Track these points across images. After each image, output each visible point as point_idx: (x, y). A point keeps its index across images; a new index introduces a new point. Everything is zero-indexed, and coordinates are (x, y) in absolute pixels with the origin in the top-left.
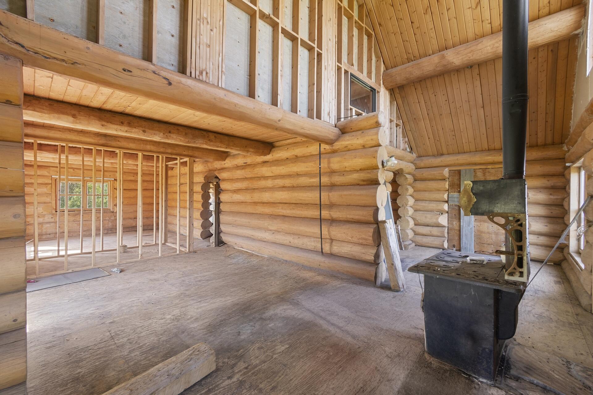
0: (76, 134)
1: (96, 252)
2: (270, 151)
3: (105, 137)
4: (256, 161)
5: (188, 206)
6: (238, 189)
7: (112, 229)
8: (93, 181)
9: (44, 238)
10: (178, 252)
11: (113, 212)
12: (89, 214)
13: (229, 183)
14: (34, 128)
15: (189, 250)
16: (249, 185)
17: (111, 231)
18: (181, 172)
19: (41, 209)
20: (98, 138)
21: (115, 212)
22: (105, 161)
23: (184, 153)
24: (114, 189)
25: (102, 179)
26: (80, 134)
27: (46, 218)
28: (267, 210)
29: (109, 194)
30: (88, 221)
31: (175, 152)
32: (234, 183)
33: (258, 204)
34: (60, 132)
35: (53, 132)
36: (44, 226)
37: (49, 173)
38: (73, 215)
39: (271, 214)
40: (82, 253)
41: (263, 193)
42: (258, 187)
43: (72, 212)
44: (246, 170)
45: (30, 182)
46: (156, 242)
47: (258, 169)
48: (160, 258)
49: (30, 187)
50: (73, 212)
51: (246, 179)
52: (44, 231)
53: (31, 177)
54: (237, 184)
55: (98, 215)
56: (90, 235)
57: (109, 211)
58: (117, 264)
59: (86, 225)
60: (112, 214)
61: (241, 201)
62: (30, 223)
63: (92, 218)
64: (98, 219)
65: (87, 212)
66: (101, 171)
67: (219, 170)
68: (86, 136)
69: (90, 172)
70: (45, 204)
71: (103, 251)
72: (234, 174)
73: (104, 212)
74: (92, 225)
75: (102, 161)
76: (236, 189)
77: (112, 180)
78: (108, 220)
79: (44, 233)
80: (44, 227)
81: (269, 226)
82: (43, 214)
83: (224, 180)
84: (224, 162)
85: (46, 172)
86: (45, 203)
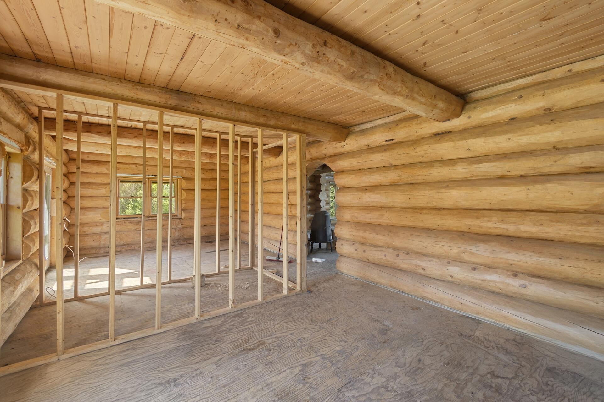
0: (130, 85)
1: (163, 284)
2: (463, 109)
3: (178, 94)
4: (418, 134)
5: (298, 214)
6: (372, 185)
7: (180, 240)
8: (158, 181)
9: (102, 252)
10: (285, 292)
11: (180, 218)
12: (153, 220)
13: (353, 176)
14: (58, 72)
15: (301, 287)
16: (402, 177)
17: (178, 242)
18: (264, 165)
19: (100, 215)
20: (167, 96)
21: (182, 218)
22: (174, 149)
23: (293, 126)
24: (182, 189)
25: (170, 177)
26: (138, 87)
27: (104, 227)
28: (451, 222)
29: (175, 196)
30: (151, 230)
31: (280, 123)
32: (366, 174)
33: (425, 211)
34: (105, 82)
35: (91, 80)
36: (102, 236)
37: (108, 170)
38: (136, 223)
39: (463, 230)
40: (143, 287)
41: (443, 190)
42: (422, 181)
43: (134, 219)
44: (395, 152)
45: (88, 182)
46: (240, 266)
47: (425, 147)
48: (260, 305)
49: (87, 188)
50: (136, 219)
51: (392, 167)
52: (102, 243)
53: (88, 175)
54: (372, 176)
55: (165, 223)
56: (154, 249)
57: (176, 217)
58: (195, 321)
59: (150, 235)
60: (179, 221)
61: (379, 205)
62: (87, 233)
63: (156, 227)
64: (164, 227)
65: (151, 218)
66: (168, 167)
67: (330, 157)
68: (147, 91)
69: (154, 168)
70: (105, 210)
71: (171, 282)
72: (364, 160)
73: (172, 219)
74: (156, 235)
75: (170, 148)
76: (367, 185)
77: (179, 178)
78: (175, 229)
79: (102, 246)
80: (102, 239)
81: (463, 255)
82: (101, 222)
83: (341, 172)
84: (342, 144)
85: (105, 169)
86: (103, 208)
